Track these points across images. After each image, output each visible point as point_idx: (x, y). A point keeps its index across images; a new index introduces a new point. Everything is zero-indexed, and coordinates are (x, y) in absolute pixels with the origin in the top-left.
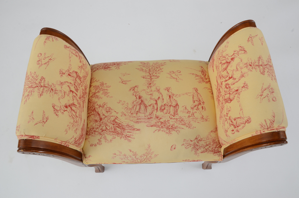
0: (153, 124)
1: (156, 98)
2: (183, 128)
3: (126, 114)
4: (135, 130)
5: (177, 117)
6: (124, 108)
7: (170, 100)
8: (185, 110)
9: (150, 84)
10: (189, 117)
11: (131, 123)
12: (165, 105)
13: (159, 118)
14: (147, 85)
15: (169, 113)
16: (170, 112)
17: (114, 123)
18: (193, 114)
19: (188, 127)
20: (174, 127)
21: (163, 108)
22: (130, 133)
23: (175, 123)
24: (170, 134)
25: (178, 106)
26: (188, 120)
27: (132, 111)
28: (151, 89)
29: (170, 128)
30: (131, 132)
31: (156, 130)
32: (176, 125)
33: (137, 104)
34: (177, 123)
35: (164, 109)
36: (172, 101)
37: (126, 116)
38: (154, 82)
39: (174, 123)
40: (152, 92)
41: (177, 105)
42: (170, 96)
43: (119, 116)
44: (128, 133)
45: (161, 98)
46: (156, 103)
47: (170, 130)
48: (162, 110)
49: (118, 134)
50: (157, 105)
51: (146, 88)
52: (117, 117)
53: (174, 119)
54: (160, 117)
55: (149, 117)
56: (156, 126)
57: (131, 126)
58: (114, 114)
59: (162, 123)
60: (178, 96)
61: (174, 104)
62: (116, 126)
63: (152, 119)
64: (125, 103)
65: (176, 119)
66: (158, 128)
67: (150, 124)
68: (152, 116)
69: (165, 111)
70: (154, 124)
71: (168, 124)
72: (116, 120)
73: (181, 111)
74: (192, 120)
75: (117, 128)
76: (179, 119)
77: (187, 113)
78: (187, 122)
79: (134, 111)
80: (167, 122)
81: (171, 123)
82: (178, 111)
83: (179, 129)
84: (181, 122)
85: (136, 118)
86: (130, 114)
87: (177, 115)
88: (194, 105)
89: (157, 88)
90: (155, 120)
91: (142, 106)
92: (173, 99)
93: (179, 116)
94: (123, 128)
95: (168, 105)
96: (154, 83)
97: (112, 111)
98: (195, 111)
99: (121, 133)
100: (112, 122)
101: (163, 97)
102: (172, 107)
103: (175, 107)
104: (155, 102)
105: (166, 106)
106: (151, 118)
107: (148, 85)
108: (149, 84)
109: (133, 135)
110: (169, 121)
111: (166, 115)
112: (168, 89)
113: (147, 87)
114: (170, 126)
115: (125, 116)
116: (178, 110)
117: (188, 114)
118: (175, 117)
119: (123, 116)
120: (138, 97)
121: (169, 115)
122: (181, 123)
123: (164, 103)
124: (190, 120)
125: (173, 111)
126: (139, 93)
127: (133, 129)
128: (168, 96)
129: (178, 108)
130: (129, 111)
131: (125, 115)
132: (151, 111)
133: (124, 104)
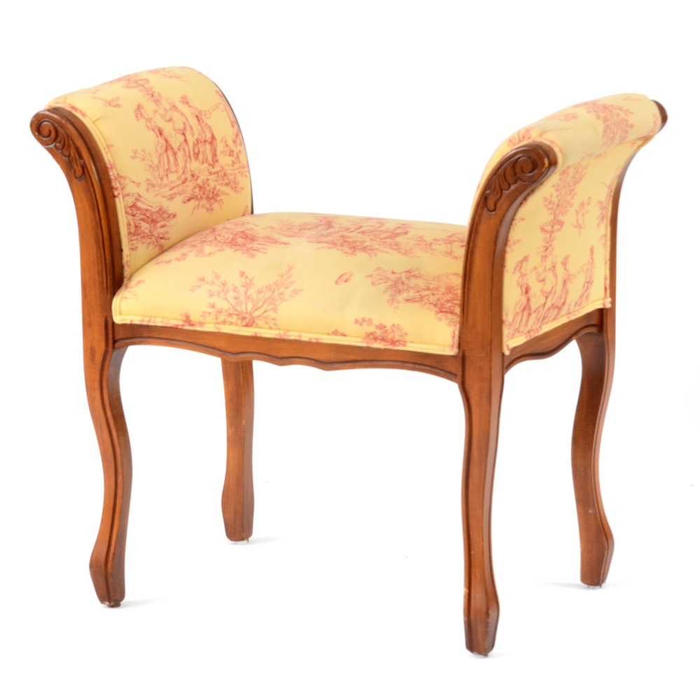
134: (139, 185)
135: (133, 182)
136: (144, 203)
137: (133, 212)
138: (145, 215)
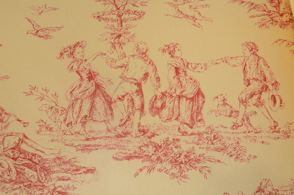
0: (132, 152)
1: (139, 76)
2: (219, 161)
3: (53, 125)
4: (81, 171)
5: (199, 128)
6: (45, 109)
7: (179, 79)
8: (222, 108)
9: (120, 36)
10: (235, 126)
11: (69, 153)
12: (163, 94)
13: (149, 134)
14: (109, 40)
15: (177, 119)
16: (179, 115)
17: (17, 155)
18: (248, 119)
19: (234, 157)
20: (192, 157)
21: (159, 104)
22: (66, 183)
23: (197, 147)
24: (183, 179)
25: (201, 98)
26: (231, 136)
27: (71, 118)
28: (122, 51)
29: (181, 163)
30: (69, 179)
31: (141, 170)
32: (198, 151)
33: (85, 96)
34: (202, 146)
35: (163, 106)
36: (184, 83)
37: (52, 133)
38: (129, 30)
39: (194, 145)
40: (127, 59)
41: (199, 93)
42: (177, 70)
43: (31, 132)
44: (61, 183)
45: (152, 74)
46: (140, 92)
47: (183, 166)
48: (156, 111)
49: (29, 186)
50: (142, 96)
51: (106, 47)
52: (25, 136)
53: (192, 134)
54: (152, 130)
55: (120, 131)
56: (142, 157)
57: (68, 162)
58: (15, 127)
59: (157, 147)
60: (200, 66)
61: (190, 91)
62: (23, 165)
63: (129, 136)
64: (49, 94)
65: (199, 134)
66: (148, 164)
67: (123, 151)
68: (129, 129)
69: (165, 112)
70: (135, 153)
71: (176, 150)
72: (23, 146)
73: (212, 111)
74: (245, 135)
75: (27, 170)
76: (207, 133)
77: (230, 116)
78: (230, 142)
79: (75, 116)
80: (171, 145)
81: (185, 147)
82: (203, 112)
83: (208, 164)
84: (213, 144)
85: (83, 138)
86: (64, 126)
87: (199, 124)
88: (249, 92)
89: (141, 46)
90: (138, 140)
91: (97, 100)
92: (187, 77)
93: (207, 124)
94: (43, 169)
95: (174, 95)
96: (131, 34)
97: (10, 120)
98: (251, 108)
99: (38, 183)
100: (10, 152)
101: (158, 72)
102: (184, 101)
103: (192, 99)
104: (136, 88)
105: (168, 99)
106: (126, 134)
107: (112, 41)
108: (115, 36)
109: (74, 188)
110: (178, 140)
111: (169, 124)
112: (172, 49)
113: (110, 45)
114: (180, 154)
115: (49, 132)
116: (201, 108)
117: (232, 120)
118: (195, 130)
119: (43, 133)
120: (85, 76)
121: (177, 123)
122: (212, 146)
123: (162, 90)
124: (238, 136)
125: (189, 113)
126: (87, 62)
127: (74, 168)
128: (173, 68)
129: (201, 102)
130: (62, 118)
131: (51, 129)
132: (126, 115)
133: (46, 98)
134: (25, 124)
135: (19, 120)
136: (32, 146)
137: (14, 155)
138: (30, 160)
